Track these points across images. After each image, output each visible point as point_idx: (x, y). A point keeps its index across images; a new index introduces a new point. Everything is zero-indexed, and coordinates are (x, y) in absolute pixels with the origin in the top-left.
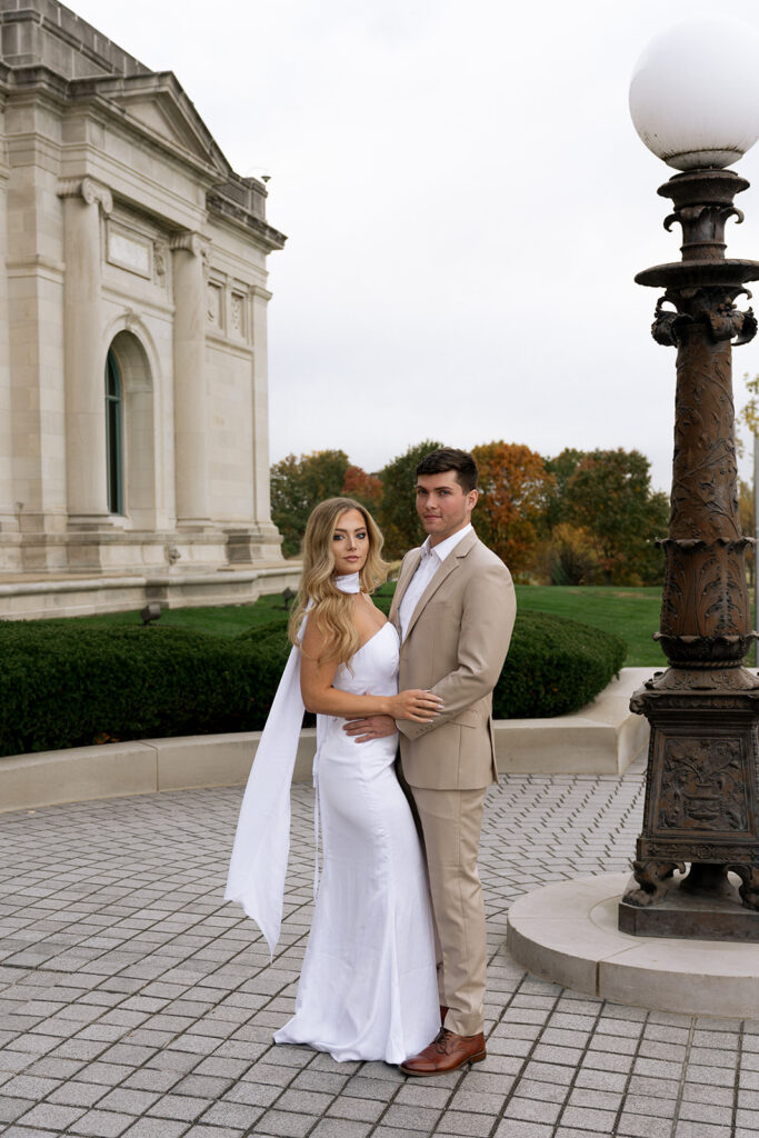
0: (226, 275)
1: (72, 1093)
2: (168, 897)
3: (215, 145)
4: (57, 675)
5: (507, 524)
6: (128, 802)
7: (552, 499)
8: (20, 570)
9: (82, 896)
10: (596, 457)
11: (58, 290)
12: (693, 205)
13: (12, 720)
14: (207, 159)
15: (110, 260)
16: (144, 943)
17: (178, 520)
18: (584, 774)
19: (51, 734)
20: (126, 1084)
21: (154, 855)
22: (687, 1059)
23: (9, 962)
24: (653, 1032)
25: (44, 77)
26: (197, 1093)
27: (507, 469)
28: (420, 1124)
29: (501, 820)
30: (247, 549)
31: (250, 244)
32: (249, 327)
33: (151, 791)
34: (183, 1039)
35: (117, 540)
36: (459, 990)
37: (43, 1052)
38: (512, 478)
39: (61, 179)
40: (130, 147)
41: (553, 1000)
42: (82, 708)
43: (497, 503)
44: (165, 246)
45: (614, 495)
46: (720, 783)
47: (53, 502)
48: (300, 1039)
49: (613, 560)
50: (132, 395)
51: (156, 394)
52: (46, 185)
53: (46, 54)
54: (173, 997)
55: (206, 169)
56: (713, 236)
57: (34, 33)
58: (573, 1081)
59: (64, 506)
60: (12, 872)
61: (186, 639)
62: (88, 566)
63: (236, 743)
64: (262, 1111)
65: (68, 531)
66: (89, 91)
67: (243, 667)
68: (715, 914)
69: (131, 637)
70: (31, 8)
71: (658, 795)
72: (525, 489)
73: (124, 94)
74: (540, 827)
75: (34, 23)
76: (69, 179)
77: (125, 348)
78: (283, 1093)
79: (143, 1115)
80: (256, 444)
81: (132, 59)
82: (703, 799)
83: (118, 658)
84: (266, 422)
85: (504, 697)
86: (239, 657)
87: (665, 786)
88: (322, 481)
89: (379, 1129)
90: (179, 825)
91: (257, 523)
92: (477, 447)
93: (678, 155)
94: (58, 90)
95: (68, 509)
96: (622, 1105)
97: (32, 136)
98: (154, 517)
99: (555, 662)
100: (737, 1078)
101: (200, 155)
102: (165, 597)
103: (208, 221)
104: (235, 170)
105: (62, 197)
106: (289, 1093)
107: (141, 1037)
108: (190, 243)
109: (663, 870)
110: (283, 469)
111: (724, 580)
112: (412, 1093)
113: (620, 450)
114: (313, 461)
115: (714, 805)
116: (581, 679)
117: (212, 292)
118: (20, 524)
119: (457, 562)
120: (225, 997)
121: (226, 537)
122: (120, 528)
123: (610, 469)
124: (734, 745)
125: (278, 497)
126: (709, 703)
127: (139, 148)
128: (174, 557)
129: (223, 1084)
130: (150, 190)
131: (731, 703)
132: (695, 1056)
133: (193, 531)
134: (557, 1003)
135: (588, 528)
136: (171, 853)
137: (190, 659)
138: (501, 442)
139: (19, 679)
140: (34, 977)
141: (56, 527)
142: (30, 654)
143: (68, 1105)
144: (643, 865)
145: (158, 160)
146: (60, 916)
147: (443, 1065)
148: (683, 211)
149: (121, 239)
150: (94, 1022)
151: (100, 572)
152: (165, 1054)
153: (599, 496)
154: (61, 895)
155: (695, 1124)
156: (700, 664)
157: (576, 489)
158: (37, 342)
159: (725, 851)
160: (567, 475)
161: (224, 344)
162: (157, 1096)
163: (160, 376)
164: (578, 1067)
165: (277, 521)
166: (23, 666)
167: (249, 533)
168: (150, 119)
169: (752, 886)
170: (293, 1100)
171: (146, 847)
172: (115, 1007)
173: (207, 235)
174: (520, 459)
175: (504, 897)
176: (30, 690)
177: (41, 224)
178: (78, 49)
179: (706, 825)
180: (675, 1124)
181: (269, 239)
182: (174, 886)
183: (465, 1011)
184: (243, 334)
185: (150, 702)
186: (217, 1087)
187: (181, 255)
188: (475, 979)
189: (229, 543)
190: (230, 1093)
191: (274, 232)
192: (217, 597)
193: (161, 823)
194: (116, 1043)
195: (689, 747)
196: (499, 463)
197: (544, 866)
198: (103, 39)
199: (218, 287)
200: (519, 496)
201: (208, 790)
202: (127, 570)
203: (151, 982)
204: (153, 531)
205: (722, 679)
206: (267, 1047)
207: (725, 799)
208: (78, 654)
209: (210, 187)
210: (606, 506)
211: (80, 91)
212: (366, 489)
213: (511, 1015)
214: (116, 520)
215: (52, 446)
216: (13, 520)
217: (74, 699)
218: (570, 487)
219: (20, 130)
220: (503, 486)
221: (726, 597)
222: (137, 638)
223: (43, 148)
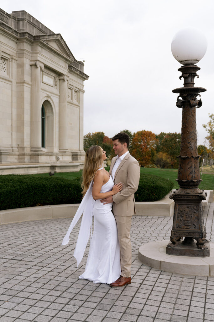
0: (73, 86)
1: (29, 289)
2: (54, 244)
3: (71, 52)
4: (27, 188)
5: (146, 152)
6: (44, 221)
7: (158, 145)
8: (18, 162)
9: (32, 243)
10: (169, 135)
11: (30, 89)
12: (186, 73)
13: (16, 199)
14: (69, 56)
15: (43, 82)
16: (48, 255)
17: (59, 149)
18: (161, 216)
19: (25, 203)
20: (42, 287)
21: (50, 234)
22: (181, 284)
23: (14, 259)
24: (173, 278)
25: (27, 35)
26: (60, 290)
27: (146, 137)
28: (114, 298)
29: (139, 227)
30: (77, 157)
31: (79, 78)
32: (79, 100)
33: (50, 218)
34: (57, 277)
35: (43, 154)
36: (125, 266)
37: (22, 280)
38: (147, 140)
39: (31, 61)
40: (49, 53)
41: (149, 270)
42: (33, 197)
43: (143, 147)
44: (57, 78)
45: (174, 145)
46: (192, 217)
47: (27, 144)
48: (85, 278)
49: (173, 162)
50: (48, 117)
51: (54, 117)
52: (27, 63)
53: (28, 29)
54: (54, 268)
55: (68, 59)
56: (191, 81)
57: (25, 23)
58: (152, 289)
59: (30, 145)
60: (15, 237)
61: (60, 180)
62: (36, 161)
63: (72, 207)
64: (75, 294)
65: (31, 152)
66: (38, 38)
67: (75, 187)
68: (190, 250)
69: (46, 179)
70: (24, 17)
71: (176, 220)
72: (151, 143)
73: (48, 39)
74: (149, 229)
75: (25, 21)
76: (33, 61)
77: (47, 104)
78: (81, 290)
79: (46, 295)
80: (80, 130)
81: (50, 30)
82: (188, 221)
83: (43, 184)
84: (83, 125)
85: (141, 196)
86: (73, 184)
87: (178, 217)
88: (97, 140)
89: (104, 299)
90: (57, 227)
91: (80, 151)
92: (138, 132)
93: (183, 61)
94: (31, 38)
95: (31, 146)
96: (164, 295)
97: (24, 50)
98: (53, 148)
99: (154, 187)
100: (193, 289)
101: (67, 55)
102: (56, 169)
103: (69, 72)
104: (76, 59)
105: (31, 66)
106: (82, 290)
107: (47, 277)
108: (64, 78)
109: (177, 239)
110: (87, 137)
111: (193, 166)
112: (112, 291)
113: (176, 133)
114: (95, 134)
115: (190, 223)
116: (161, 192)
117: (69, 90)
118: (18, 150)
119: (126, 160)
120: (67, 268)
121: (72, 154)
122: (44, 151)
123: (173, 138)
124: (195, 207)
125: (86, 144)
126: (189, 197)
127: (51, 53)
128: (58, 159)
129: (66, 288)
130: (54, 64)
131: (195, 197)
132: (183, 284)
133: (63, 152)
134: (150, 271)
135: (167, 153)
136: (55, 233)
137: (61, 185)
138: (145, 130)
139: (18, 189)
140: (20, 262)
141: (27, 151)
142: (21, 183)
143: (28, 292)
144: (172, 237)
145: (56, 56)
146: (27, 248)
147: (120, 284)
148: (184, 75)
149: (46, 76)
150: (35, 273)
151: (39, 163)
152: (52, 281)
153: (170, 145)
154: (27, 243)
155: (182, 300)
156: (187, 187)
157: (164, 143)
158: (24, 103)
159: (193, 234)
160: (162, 139)
161: (72, 104)
162: (50, 290)
163: (55, 112)
164: (154, 286)
165: (85, 150)
166: (19, 186)
167: (78, 153)
168: (54, 46)
169: (199, 243)
170: (83, 292)
171: (49, 232)
172: (40, 270)
173: (68, 76)
174: (149, 135)
175: (138, 246)
176: (20, 192)
177: (25, 72)
178: (36, 28)
179: (188, 227)
180: (177, 299)
181: (84, 77)
182: (55, 242)
183: (126, 271)
184: (77, 101)
185: (51, 195)
186: (65, 289)
187: (61, 81)
188: (129, 263)
189: (72, 156)
190: (67, 290)
191: (86, 75)
192: (69, 170)
193: (53, 226)
194: (40, 278)
195: (184, 208)
196: (144, 136)
197: (149, 238)
198: (43, 25)
199: (71, 89)
200: (149, 145)
201: (65, 218)
202: (46, 162)
203: (49, 264)
204: (53, 152)
205: (192, 191)
206: (77, 280)
207: (193, 221)
208: (32, 183)
209: (69, 63)
210: (172, 148)
211: (36, 38)
212: (109, 142)
213: (138, 273)
214: (43, 149)
215: (27, 130)
216: (16, 149)
217: (31, 194)
218: (162, 142)
219: (21, 48)
220: (145, 142)
221: (193, 170)
222: (48, 179)
223: (27, 53)
